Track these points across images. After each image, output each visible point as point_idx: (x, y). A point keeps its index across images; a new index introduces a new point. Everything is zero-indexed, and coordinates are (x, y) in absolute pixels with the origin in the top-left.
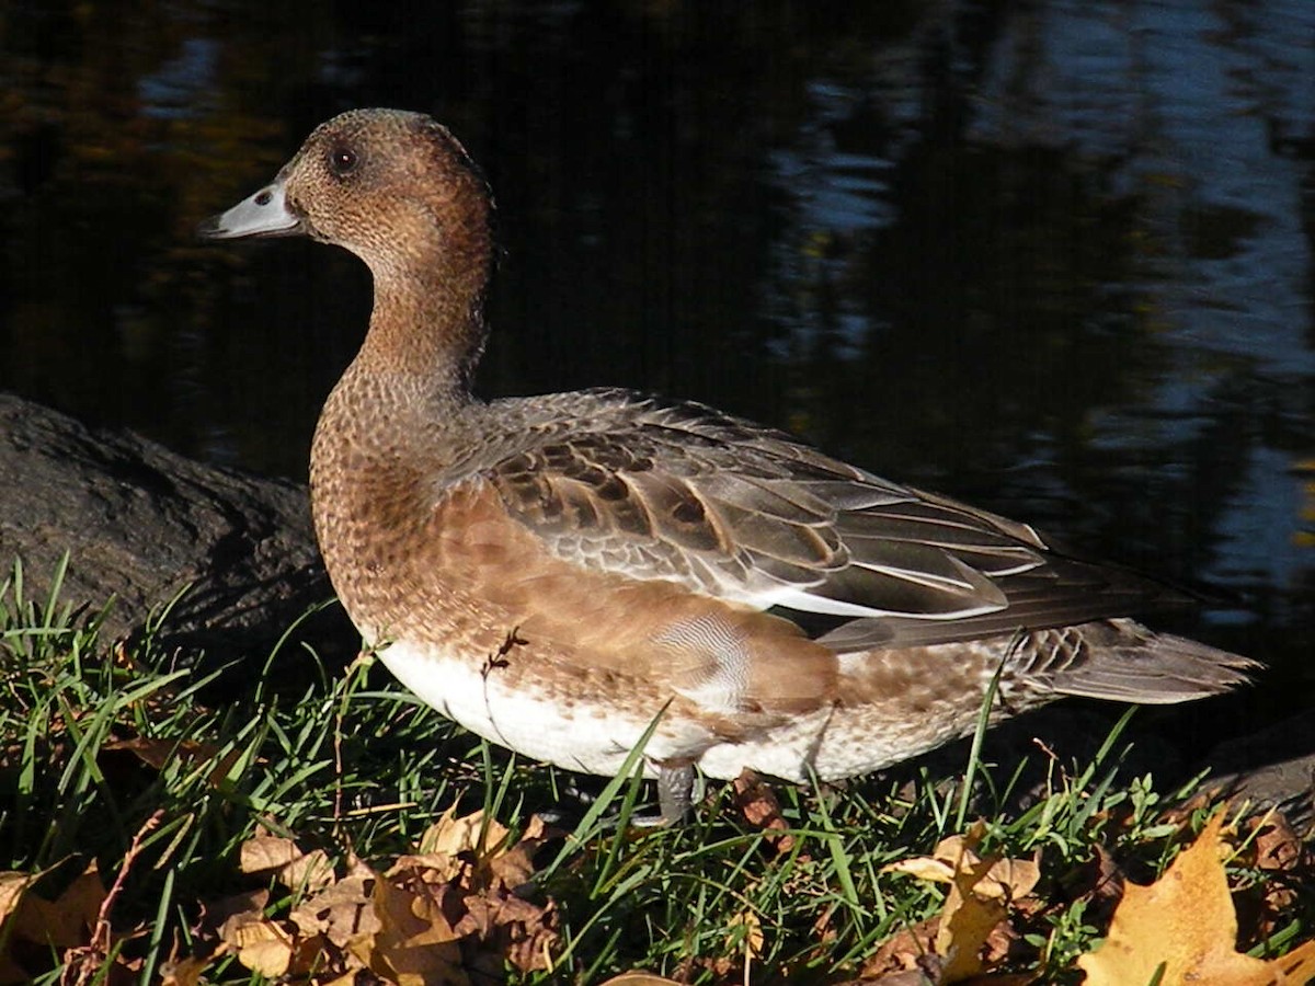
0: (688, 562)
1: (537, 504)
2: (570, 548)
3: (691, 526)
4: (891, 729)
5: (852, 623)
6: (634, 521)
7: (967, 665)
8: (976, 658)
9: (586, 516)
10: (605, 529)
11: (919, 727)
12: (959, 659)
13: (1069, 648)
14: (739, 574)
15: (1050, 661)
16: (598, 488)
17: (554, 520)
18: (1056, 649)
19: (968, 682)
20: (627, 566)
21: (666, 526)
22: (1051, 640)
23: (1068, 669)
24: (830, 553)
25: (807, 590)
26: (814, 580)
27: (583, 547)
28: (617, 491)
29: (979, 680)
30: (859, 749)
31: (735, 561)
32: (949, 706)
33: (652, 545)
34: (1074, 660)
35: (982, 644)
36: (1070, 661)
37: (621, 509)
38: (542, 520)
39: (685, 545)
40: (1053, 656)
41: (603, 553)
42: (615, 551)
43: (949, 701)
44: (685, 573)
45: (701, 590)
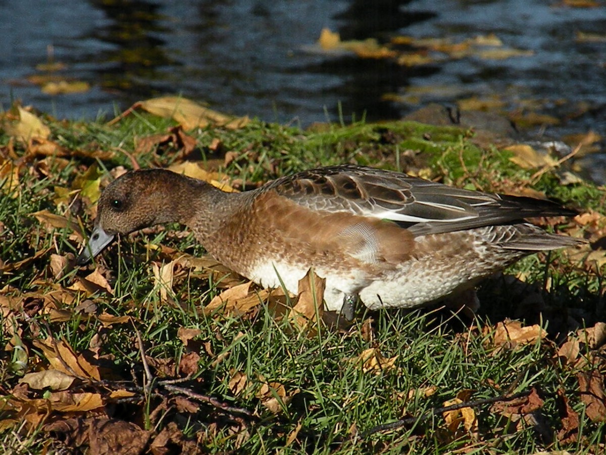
0: (349, 205)
1: (291, 189)
2: (304, 203)
3: (350, 190)
4: (440, 268)
5: (417, 225)
6: (329, 190)
7: (467, 240)
8: (472, 237)
9: (310, 190)
10: (317, 193)
11: (451, 268)
12: (464, 236)
13: (510, 233)
14: (369, 207)
15: (502, 237)
16: (315, 180)
17: (298, 193)
18: (504, 233)
19: (468, 247)
20: (325, 207)
21: (340, 192)
22: (503, 230)
23: (510, 240)
24: (406, 198)
25: (397, 212)
26: (399, 208)
27: (309, 202)
28: (322, 181)
29: (473, 246)
30: (429, 280)
31: (367, 202)
32: (461, 258)
33: (334, 198)
34: (512, 237)
35: (474, 231)
36: (510, 238)
37: (324, 186)
38: (293, 194)
39: (347, 198)
40: (503, 235)
41: (317, 203)
42: (321, 202)
43: (461, 255)
44: (348, 208)
45: (355, 214)
